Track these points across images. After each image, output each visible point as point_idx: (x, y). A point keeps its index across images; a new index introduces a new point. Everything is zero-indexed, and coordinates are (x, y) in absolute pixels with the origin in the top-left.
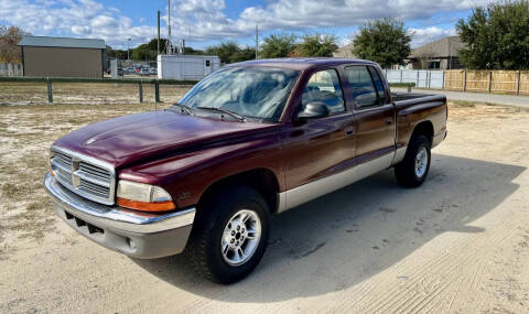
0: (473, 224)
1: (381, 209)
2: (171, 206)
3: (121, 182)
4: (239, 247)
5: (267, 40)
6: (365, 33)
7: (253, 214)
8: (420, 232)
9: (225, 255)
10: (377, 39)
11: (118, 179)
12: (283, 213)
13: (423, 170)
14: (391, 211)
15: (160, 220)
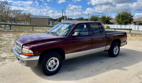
0: (125, 68)
1: (100, 62)
2: (33, 55)
3: (23, 48)
4: (53, 67)
5: (91, 16)
6: (119, 15)
7: (56, 59)
8: (108, 69)
9: (48, 68)
10: (122, 16)
11: (22, 47)
12: (66, 60)
13: (117, 53)
14: (103, 62)
15: (30, 58)
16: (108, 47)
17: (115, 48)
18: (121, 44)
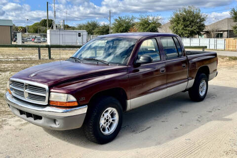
0: (227, 117)
1: (180, 112)
2: (76, 104)
4: (108, 126)
7: (114, 110)
8: (200, 121)
9: (101, 129)
11: (50, 92)
12: (128, 111)
13: (204, 93)
14: (186, 112)
15: (71, 111)
16: (191, 82)
17: (201, 84)
18: (210, 75)
